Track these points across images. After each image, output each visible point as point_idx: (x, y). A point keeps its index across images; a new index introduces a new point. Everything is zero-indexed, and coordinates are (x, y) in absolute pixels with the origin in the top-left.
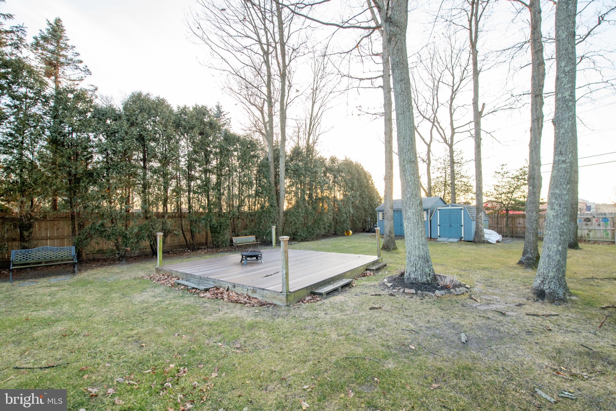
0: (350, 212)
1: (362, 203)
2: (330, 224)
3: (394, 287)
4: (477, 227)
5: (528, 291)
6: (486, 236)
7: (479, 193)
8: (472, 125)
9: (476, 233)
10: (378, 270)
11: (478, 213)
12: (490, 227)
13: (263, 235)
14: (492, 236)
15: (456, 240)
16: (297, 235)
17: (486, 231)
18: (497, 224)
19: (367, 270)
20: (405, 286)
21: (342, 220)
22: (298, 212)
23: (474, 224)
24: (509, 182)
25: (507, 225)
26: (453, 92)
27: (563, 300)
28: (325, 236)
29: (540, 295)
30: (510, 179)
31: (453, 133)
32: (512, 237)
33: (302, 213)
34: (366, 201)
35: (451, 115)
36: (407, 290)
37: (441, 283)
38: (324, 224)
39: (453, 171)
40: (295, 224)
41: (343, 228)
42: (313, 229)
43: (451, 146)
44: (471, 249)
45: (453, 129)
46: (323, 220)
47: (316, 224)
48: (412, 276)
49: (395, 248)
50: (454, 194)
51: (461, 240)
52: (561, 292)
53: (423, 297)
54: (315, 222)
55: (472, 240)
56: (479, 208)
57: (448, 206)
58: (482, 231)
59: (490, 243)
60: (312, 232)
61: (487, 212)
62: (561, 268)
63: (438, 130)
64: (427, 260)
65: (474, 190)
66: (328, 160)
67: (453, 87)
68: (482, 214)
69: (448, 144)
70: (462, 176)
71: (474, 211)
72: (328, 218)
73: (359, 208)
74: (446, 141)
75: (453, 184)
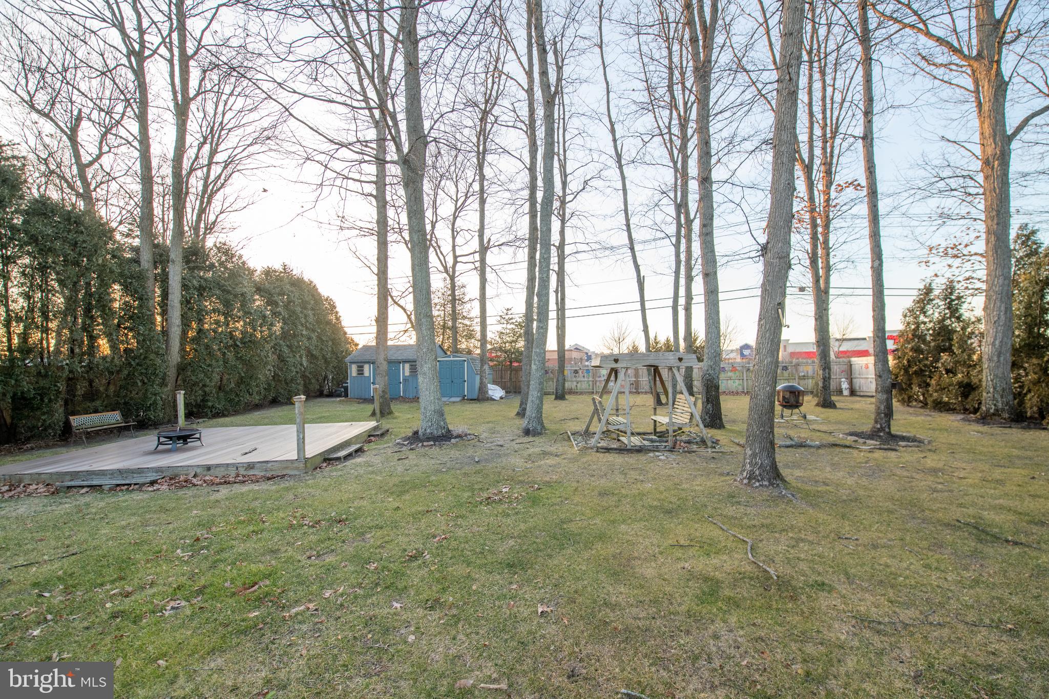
0: (301, 365)
1: (322, 349)
2: (269, 385)
3: (411, 444)
4: (481, 383)
5: (520, 432)
6: (490, 393)
7: (483, 340)
8: (477, 257)
9: (480, 389)
10: (382, 435)
11: (482, 366)
12: (495, 382)
13: (137, 409)
14: (496, 392)
15: (458, 399)
16: (205, 407)
17: (490, 386)
18: (502, 378)
19: (369, 436)
20: (422, 441)
21: (289, 377)
22: (209, 365)
23: (478, 378)
24: (513, 329)
25: (510, 379)
26: (456, 209)
27: (540, 434)
28: (258, 407)
29: (527, 432)
30: (513, 326)
31: (456, 262)
32: (515, 392)
33: (219, 367)
34: (327, 346)
35: (454, 238)
36: (425, 444)
37: (455, 434)
38: (257, 386)
39: (454, 310)
40: (204, 386)
41: (289, 391)
42: (237, 395)
43: (452, 278)
44: (476, 407)
45: (455, 257)
46: (256, 379)
47: (243, 386)
48: (428, 431)
49: (391, 413)
50: (455, 340)
51: (464, 399)
52: (539, 428)
53: (440, 445)
54: (241, 381)
55: (475, 397)
56: (483, 359)
57: (449, 356)
58: (486, 386)
59: (494, 400)
60: (237, 399)
61: (491, 364)
62: (539, 410)
63: (437, 254)
64: (441, 414)
65: (478, 336)
66: (258, 273)
67: (457, 201)
68: (486, 367)
69: (449, 275)
70: (464, 318)
71: (478, 363)
72: (265, 374)
73: (316, 358)
74: (446, 271)
75: (454, 329)
